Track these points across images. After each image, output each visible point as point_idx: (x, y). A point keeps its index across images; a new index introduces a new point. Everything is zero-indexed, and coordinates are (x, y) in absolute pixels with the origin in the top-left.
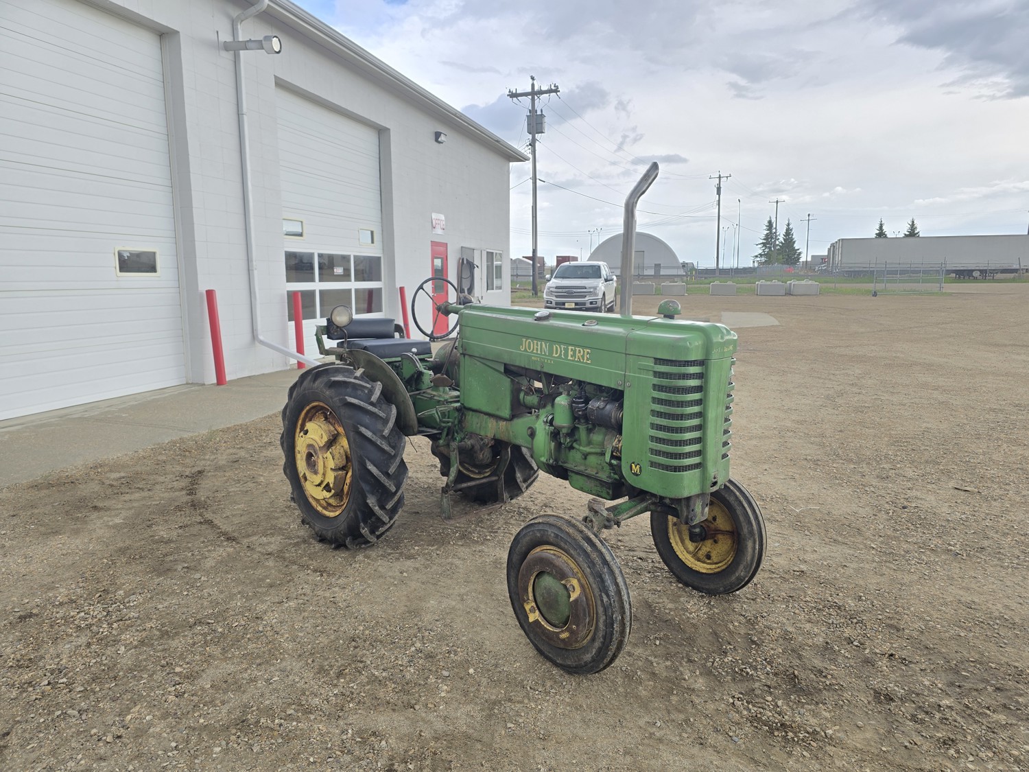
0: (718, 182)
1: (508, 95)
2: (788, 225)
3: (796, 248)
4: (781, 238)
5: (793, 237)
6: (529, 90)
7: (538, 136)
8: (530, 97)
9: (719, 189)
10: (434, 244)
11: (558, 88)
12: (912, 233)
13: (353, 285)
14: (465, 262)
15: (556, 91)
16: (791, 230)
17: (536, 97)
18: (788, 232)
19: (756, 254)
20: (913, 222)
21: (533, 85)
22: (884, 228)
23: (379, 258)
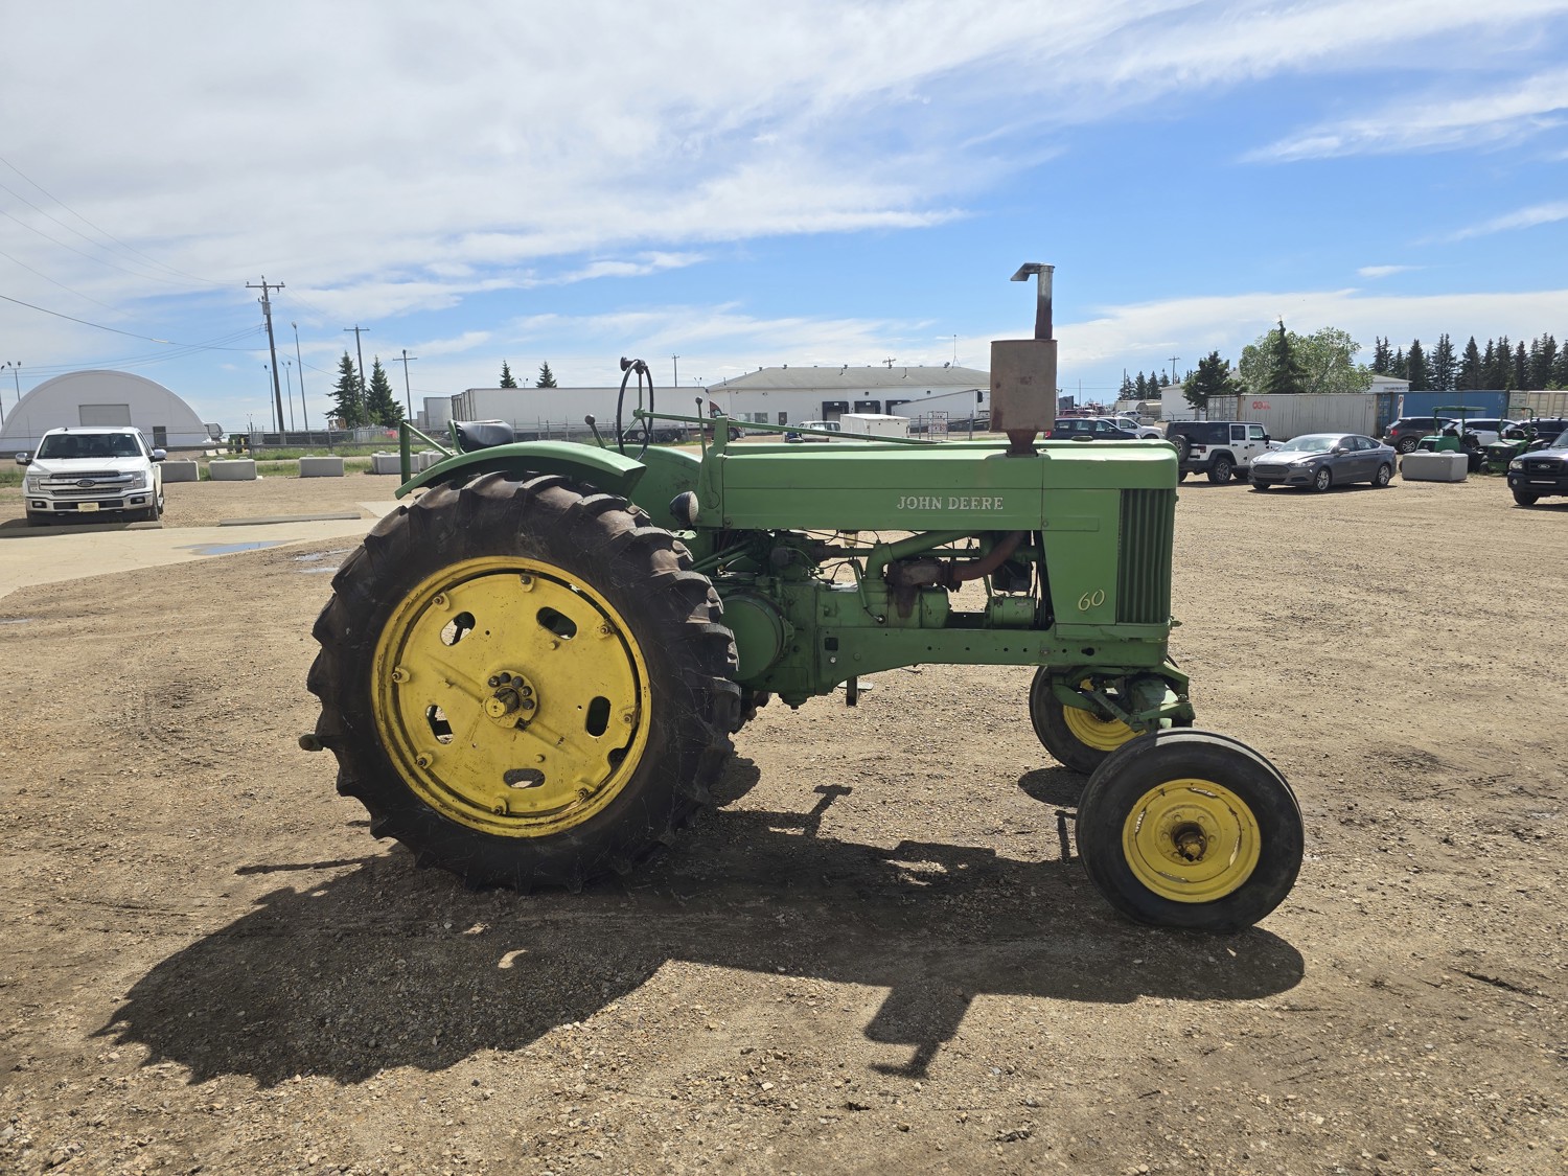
0: (263, 294)
2: (377, 365)
3: (394, 401)
4: (368, 386)
5: (387, 384)
9: (266, 305)
12: (547, 382)
16: (383, 374)
18: (378, 378)
19: (332, 409)
20: (546, 367)
22: (510, 373)
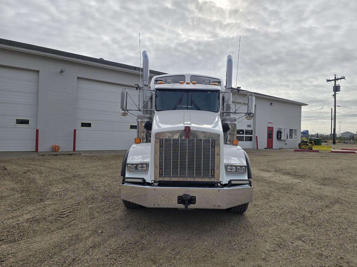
1: (326, 81)
6: (334, 79)
7: (336, 92)
8: (334, 81)
10: (268, 127)
11: (344, 77)
13: (245, 135)
14: (279, 131)
15: (344, 78)
17: (336, 81)
21: (335, 77)
23: (252, 130)
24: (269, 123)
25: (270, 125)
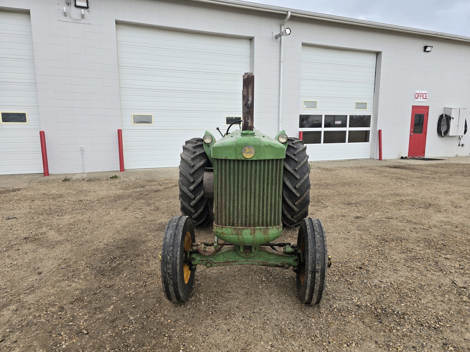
10: (414, 107)
13: (348, 129)
14: (444, 116)
23: (370, 116)
24: (417, 96)
25: (420, 102)
